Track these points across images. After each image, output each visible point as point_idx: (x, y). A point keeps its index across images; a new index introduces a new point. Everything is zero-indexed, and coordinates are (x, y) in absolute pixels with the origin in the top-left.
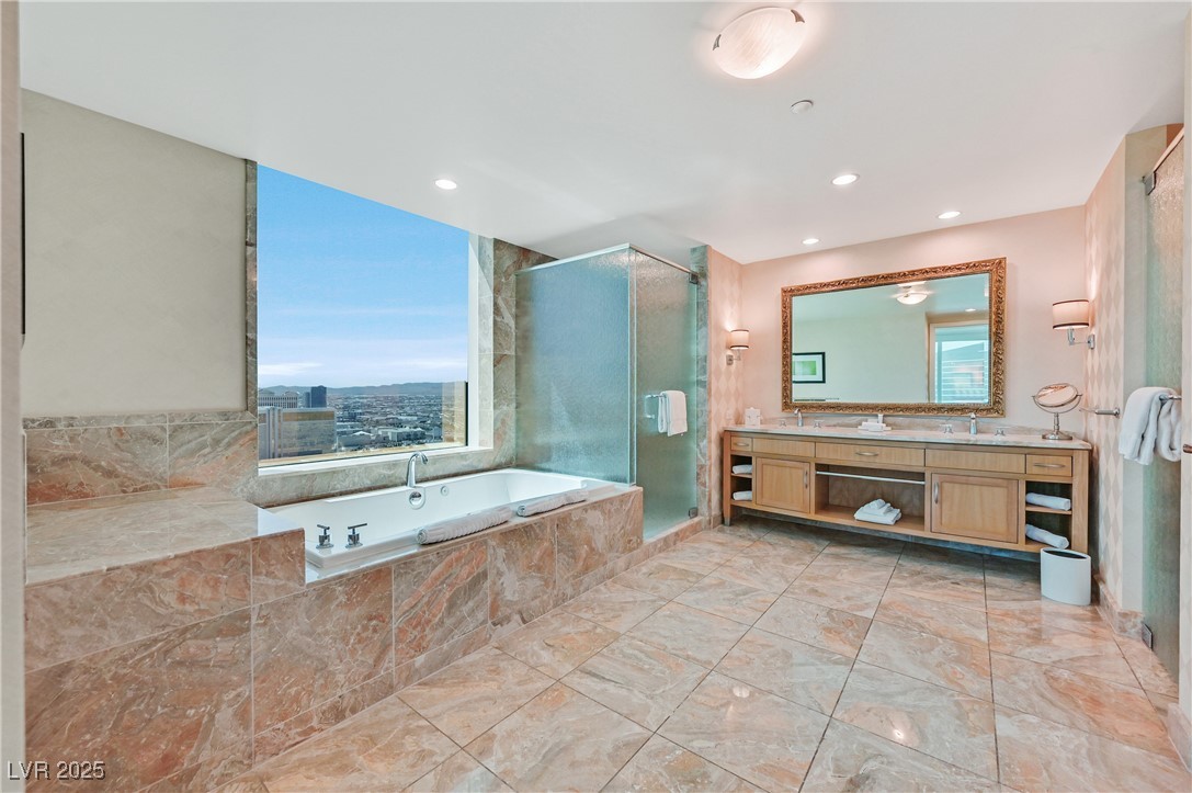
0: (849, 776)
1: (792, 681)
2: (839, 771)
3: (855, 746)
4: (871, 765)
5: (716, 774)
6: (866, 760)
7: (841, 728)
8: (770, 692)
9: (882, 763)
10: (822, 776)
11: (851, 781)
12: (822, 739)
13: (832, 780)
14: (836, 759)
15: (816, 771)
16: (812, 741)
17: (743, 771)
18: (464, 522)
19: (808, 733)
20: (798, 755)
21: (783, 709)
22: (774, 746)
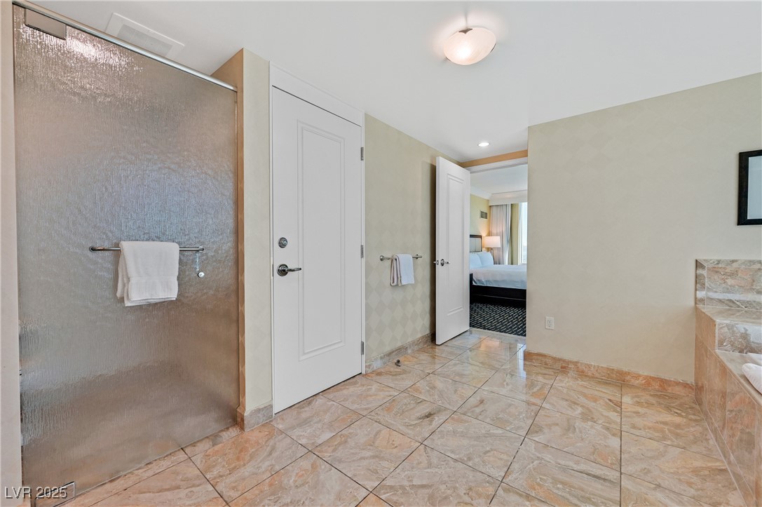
0: (428, 419)
2: (432, 420)
3: (417, 430)
6: (416, 424)
7: (420, 438)
10: (440, 419)
11: (428, 417)
12: (433, 432)
13: (437, 418)
14: (431, 425)
16: (440, 432)
17: (475, 421)
19: (440, 435)
20: (448, 427)
21: (449, 448)
22: (459, 430)
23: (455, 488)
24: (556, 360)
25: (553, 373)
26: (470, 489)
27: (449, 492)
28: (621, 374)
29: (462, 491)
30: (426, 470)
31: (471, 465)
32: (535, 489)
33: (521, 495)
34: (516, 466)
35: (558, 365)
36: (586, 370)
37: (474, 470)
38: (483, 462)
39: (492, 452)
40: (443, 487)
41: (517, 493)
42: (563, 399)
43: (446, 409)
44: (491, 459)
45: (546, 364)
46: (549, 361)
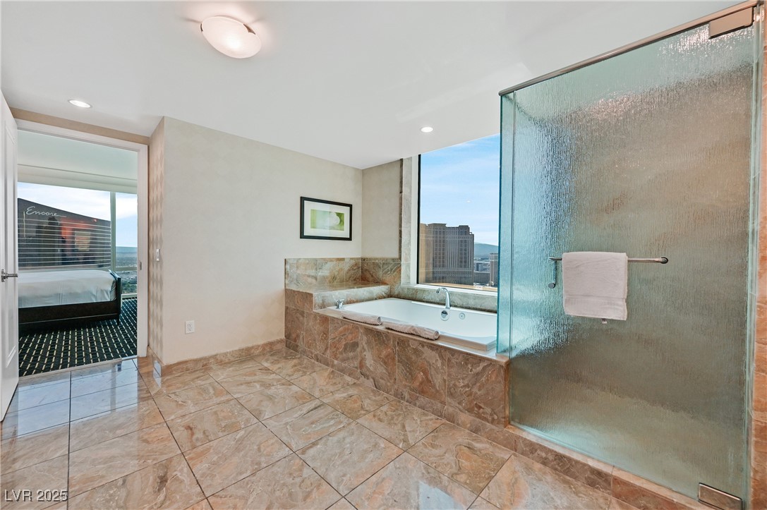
0: (169, 482)
1: (255, 493)
2: (176, 479)
3: (178, 497)
4: (161, 497)
5: (221, 434)
6: (166, 497)
7: (195, 498)
8: (253, 474)
9: (156, 504)
10: (181, 470)
11: (166, 481)
12: (198, 483)
13: (175, 473)
14: (182, 482)
15: (186, 469)
16: (202, 477)
17: (214, 444)
18: (355, 314)
19: (208, 478)
20: (201, 468)
21: (235, 475)
22: (215, 459)
23: (284, 484)
24: (196, 361)
25: (202, 374)
26: (291, 474)
27: (285, 490)
28: (248, 349)
29: (290, 480)
30: (249, 503)
31: (265, 465)
32: (310, 438)
33: (311, 447)
34: (285, 439)
35: (200, 366)
36: (224, 359)
37: (273, 465)
38: (269, 456)
39: (262, 446)
40: (278, 493)
41: (308, 448)
42: (238, 385)
43: (170, 460)
44: (269, 449)
45: (187, 370)
46: (190, 365)
